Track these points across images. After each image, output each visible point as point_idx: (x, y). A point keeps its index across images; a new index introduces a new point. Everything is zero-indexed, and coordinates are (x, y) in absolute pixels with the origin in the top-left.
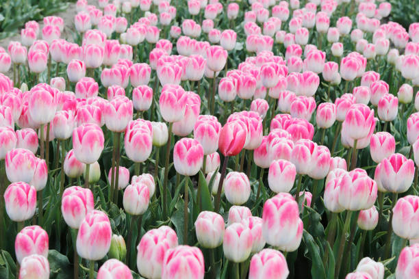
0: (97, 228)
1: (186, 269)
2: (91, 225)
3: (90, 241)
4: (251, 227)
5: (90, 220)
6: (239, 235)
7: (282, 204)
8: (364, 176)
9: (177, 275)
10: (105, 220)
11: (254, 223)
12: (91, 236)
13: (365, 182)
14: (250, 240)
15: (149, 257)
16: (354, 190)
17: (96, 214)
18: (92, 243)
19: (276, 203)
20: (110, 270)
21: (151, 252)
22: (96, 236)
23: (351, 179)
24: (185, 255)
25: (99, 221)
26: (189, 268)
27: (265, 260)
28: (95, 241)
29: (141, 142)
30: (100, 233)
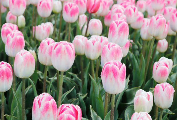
0: (16, 39)
1: (65, 51)
2: (12, 37)
3: (12, 47)
4: (101, 41)
5: (12, 35)
6: (94, 44)
7: (120, 23)
8: (162, 18)
9: (59, 55)
10: (20, 35)
11: (103, 40)
12: (12, 43)
13: (163, 21)
14: (99, 47)
15: (44, 52)
16: (156, 25)
17: (15, 32)
18: (13, 47)
19: (117, 23)
20: (21, 55)
21: (46, 49)
22: (15, 43)
23: (155, 19)
24: (64, 44)
25: (17, 35)
26: (66, 51)
27: (110, 47)
28: (15, 46)
29: (45, 7)
30: (18, 41)
